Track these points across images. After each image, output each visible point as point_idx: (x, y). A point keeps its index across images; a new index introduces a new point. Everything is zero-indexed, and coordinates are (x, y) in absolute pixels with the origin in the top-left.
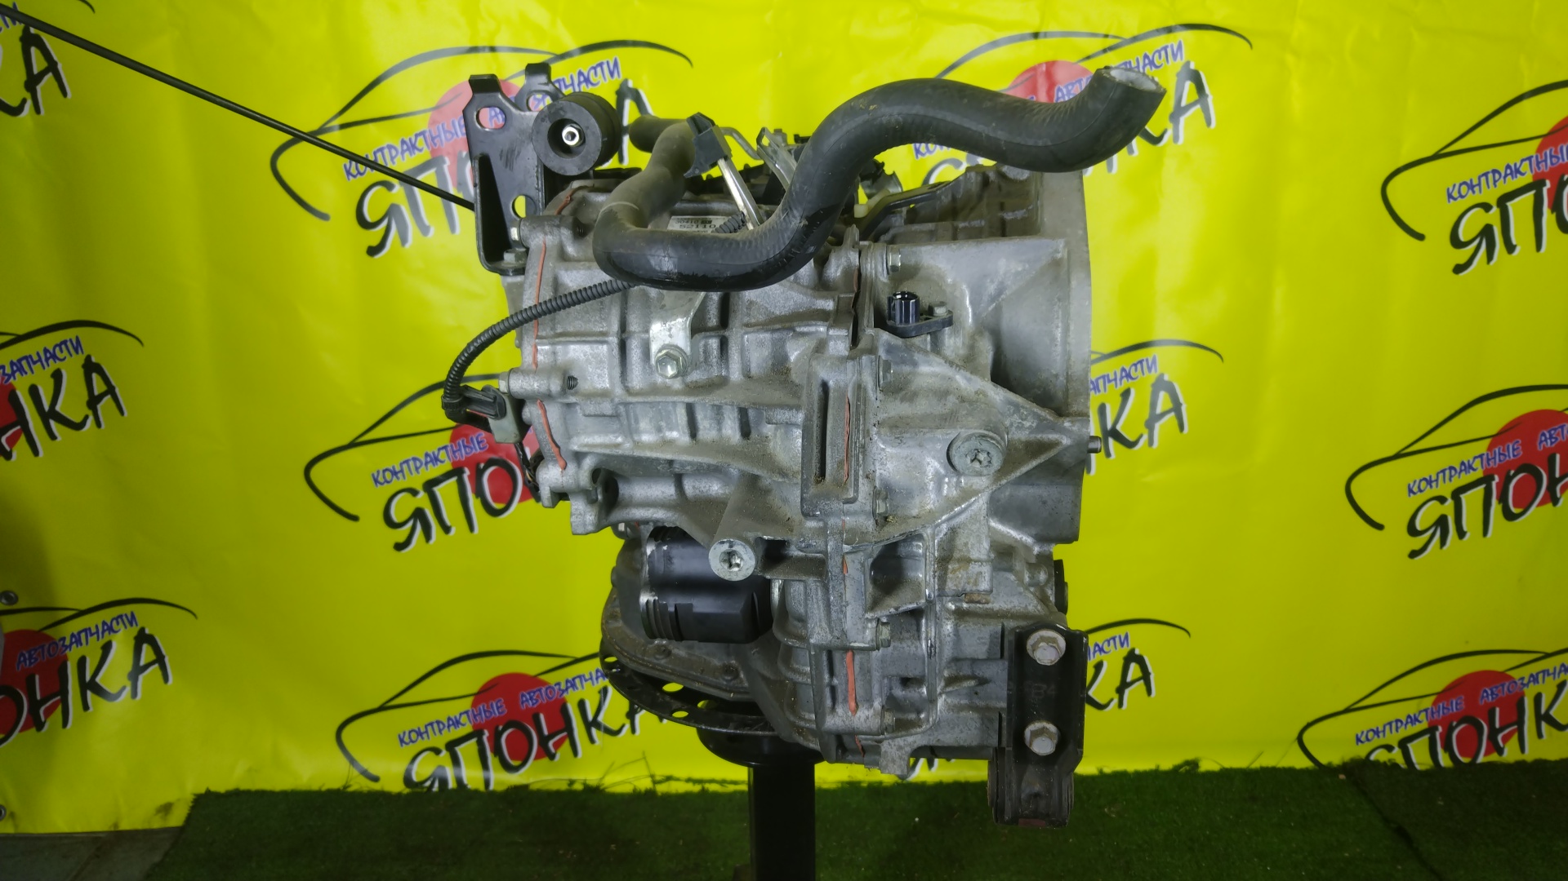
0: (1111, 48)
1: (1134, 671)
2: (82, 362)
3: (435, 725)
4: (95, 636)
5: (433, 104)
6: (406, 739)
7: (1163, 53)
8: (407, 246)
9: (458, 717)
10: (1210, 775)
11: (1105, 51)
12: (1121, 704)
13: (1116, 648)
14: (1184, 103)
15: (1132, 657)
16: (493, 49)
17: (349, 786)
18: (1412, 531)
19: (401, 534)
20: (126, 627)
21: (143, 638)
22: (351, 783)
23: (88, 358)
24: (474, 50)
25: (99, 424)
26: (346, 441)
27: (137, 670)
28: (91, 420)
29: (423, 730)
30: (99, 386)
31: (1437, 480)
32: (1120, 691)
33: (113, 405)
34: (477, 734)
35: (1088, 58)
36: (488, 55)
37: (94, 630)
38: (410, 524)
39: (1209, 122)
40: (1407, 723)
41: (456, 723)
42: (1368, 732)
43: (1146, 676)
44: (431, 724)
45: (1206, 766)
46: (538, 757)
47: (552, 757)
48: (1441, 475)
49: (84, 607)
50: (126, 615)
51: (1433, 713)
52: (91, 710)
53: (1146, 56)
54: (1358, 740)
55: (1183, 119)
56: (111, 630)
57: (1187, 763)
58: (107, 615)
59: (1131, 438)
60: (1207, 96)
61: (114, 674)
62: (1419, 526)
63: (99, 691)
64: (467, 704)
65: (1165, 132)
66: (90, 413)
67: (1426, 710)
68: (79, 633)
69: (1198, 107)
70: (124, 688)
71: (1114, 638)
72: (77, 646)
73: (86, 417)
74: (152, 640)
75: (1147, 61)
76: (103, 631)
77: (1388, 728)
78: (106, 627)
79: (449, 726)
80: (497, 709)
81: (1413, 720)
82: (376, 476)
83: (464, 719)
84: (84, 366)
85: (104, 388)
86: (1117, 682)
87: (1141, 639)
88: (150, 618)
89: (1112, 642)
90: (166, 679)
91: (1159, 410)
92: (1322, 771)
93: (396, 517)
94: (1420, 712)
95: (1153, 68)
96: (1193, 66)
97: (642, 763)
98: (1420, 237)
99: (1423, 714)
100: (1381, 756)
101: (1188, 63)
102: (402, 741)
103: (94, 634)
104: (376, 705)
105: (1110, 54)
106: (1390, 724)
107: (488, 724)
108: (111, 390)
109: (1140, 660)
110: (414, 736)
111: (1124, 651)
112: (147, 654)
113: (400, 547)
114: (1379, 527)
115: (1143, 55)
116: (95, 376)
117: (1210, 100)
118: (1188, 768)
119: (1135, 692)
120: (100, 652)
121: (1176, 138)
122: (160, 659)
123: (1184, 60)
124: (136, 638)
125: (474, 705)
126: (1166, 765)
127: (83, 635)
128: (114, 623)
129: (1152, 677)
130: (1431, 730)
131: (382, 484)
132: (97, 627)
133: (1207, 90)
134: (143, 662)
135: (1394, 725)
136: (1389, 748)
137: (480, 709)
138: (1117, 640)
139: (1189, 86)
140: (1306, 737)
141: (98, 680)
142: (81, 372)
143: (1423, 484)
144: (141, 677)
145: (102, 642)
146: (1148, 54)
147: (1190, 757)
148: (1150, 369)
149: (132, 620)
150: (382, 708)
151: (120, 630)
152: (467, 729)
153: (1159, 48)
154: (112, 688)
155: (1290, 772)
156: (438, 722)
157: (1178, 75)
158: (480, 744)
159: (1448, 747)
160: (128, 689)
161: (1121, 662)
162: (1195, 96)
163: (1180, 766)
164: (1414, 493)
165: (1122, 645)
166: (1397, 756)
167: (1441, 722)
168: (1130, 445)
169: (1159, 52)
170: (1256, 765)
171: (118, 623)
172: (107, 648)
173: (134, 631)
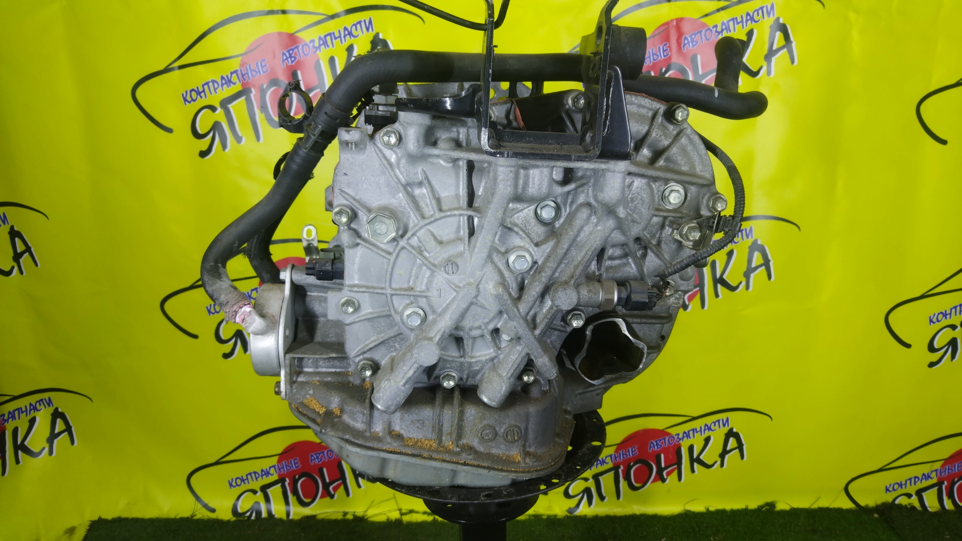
0: (723, 9)
1: (732, 443)
2: (8, 230)
3: (253, 475)
4: (25, 413)
5: (242, 51)
6: (234, 484)
7: (760, 12)
8: (227, 150)
9: (268, 470)
10: (783, 512)
11: (718, 10)
12: (722, 465)
13: (720, 428)
14: (775, 48)
15: (731, 434)
16: (284, 12)
17: (195, 515)
18: (931, 348)
19: (227, 347)
20: (45, 407)
21: (57, 415)
22: (196, 513)
23: (12, 227)
24: (271, 12)
25: (21, 272)
26: (188, 285)
27: (53, 436)
28: (16, 270)
29: (245, 478)
30: (20, 247)
31: (950, 314)
32: (722, 456)
33: (30, 259)
34: (281, 480)
35: (706, 15)
36: (281, 16)
37: (24, 409)
38: (233, 341)
39: (793, 62)
40: (922, 479)
41: (267, 473)
42: (894, 484)
43: (740, 446)
44: (250, 474)
45: (781, 506)
46: (322, 497)
47: (332, 497)
48: (953, 310)
49: (17, 394)
50: (45, 399)
51: (941, 472)
52: (21, 463)
53: (748, 14)
54: (887, 490)
55: (774, 59)
56: (35, 409)
57: (767, 504)
58: (33, 399)
59: (734, 284)
60: (792, 42)
61: (37, 439)
62: (936, 345)
63: (27, 451)
64: (274, 461)
65: (761, 68)
66: (15, 264)
67: (936, 471)
68: (14, 411)
69: (785, 50)
70: (44, 449)
71: (718, 421)
72: (13, 420)
73: (13, 268)
74: (63, 416)
75: (749, 18)
76: (30, 410)
77: (908, 482)
78: (32, 407)
79: (262, 476)
80: (295, 464)
81: (927, 477)
82: (209, 308)
83: (272, 471)
84: (9, 233)
85: (24, 248)
86: (720, 451)
87: (737, 422)
88: (61, 402)
89: (717, 423)
90: (72, 442)
91: (754, 265)
92: (861, 511)
93: (224, 336)
94: (932, 472)
95: (753, 23)
96: (781, 21)
97: (394, 500)
98: (944, 142)
99: (934, 473)
100: (903, 501)
101: (778, 19)
102: (231, 485)
103: (24, 412)
104: (213, 461)
105: (722, 13)
106: (910, 479)
107: (288, 475)
108: (28, 249)
109: (737, 436)
110: (239, 481)
111: (726, 430)
112: (60, 425)
113: (226, 356)
114: (908, 346)
115: (746, 13)
116: (17, 240)
117: (794, 45)
118: (767, 507)
119: (732, 458)
120: (28, 424)
121: (769, 73)
122: (68, 429)
123: (776, 16)
124: (52, 415)
125: (279, 461)
126: (753, 505)
127: (16, 413)
128: (38, 404)
129: (745, 447)
130: (939, 484)
131: (213, 314)
132: (26, 407)
133: (792, 38)
134: (56, 431)
135: (913, 480)
136: (909, 496)
137: (283, 464)
138: (721, 422)
139: (779, 35)
140: (851, 488)
141: (26, 443)
142: (8, 236)
143: (940, 316)
144: (56, 441)
145: (29, 417)
146: (749, 12)
147: (769, 500)
148: (747, 236)
149: (50, 402)
150: (217, 463)
151: (41, 409)
152: (275, 477)
153: (757, 8)
154: (36, 449)
155: (839, 511)
156: (255, 473)
157: (771, 27)
158: (283, 487)
159: (951, 496)
160: (47, 449)
161: (723, 437)
162: (783, 43)
163: (762, 507)
164: (934, 323)
165: (724, 425)
166: (915, 501)
167: (946, 479)
168: (733, 289)
169: (757, 10)
170: (815, 506)
171: (40, 405)
172: (32, 421)
173: (51, 410)
